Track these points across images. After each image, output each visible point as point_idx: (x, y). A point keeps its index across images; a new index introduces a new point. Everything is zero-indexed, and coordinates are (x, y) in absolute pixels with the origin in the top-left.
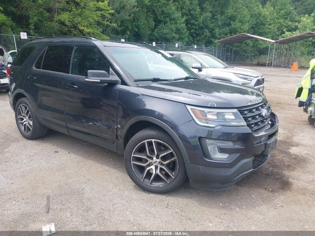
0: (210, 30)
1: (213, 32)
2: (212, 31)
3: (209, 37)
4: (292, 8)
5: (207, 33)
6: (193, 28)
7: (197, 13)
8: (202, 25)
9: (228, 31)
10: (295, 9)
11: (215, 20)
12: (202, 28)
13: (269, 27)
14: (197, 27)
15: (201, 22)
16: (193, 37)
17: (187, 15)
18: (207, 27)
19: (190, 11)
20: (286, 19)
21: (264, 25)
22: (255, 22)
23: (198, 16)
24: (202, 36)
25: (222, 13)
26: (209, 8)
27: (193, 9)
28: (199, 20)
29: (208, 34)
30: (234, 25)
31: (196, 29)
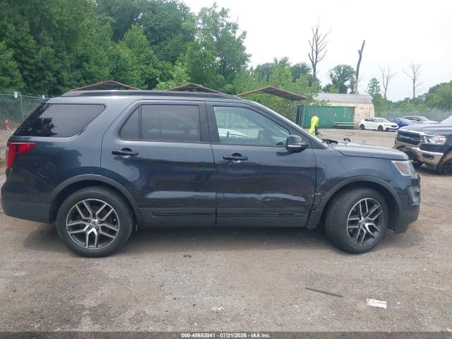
0: (55, 73)
1: (60, 76)
2: (57, 74)
3: (55, 84)
4: (152, 52)
5: (50, 77)
6: (26, 69)
7: (30, 45)
8: (41, 65)
9: (80, 76)
10: (155, 53)
11: (59, 58)
12: (41, 69)
13: (132, 73)
14: (34, 68)
15: (40, 60)
16: (28, 84)
17: (13, 47)
18: (48, 68)
19: (17, 41)
20: (148, 64)
21: (125, 70)
22: (115, 67)
23: (34, 51)
24: (43, 81)
25: (69, 50)
26: (49, 41)
27: (23, 38)
28: (35, 56)
29: (54, 80)
30: (89, 68)
31: (31, 71)
